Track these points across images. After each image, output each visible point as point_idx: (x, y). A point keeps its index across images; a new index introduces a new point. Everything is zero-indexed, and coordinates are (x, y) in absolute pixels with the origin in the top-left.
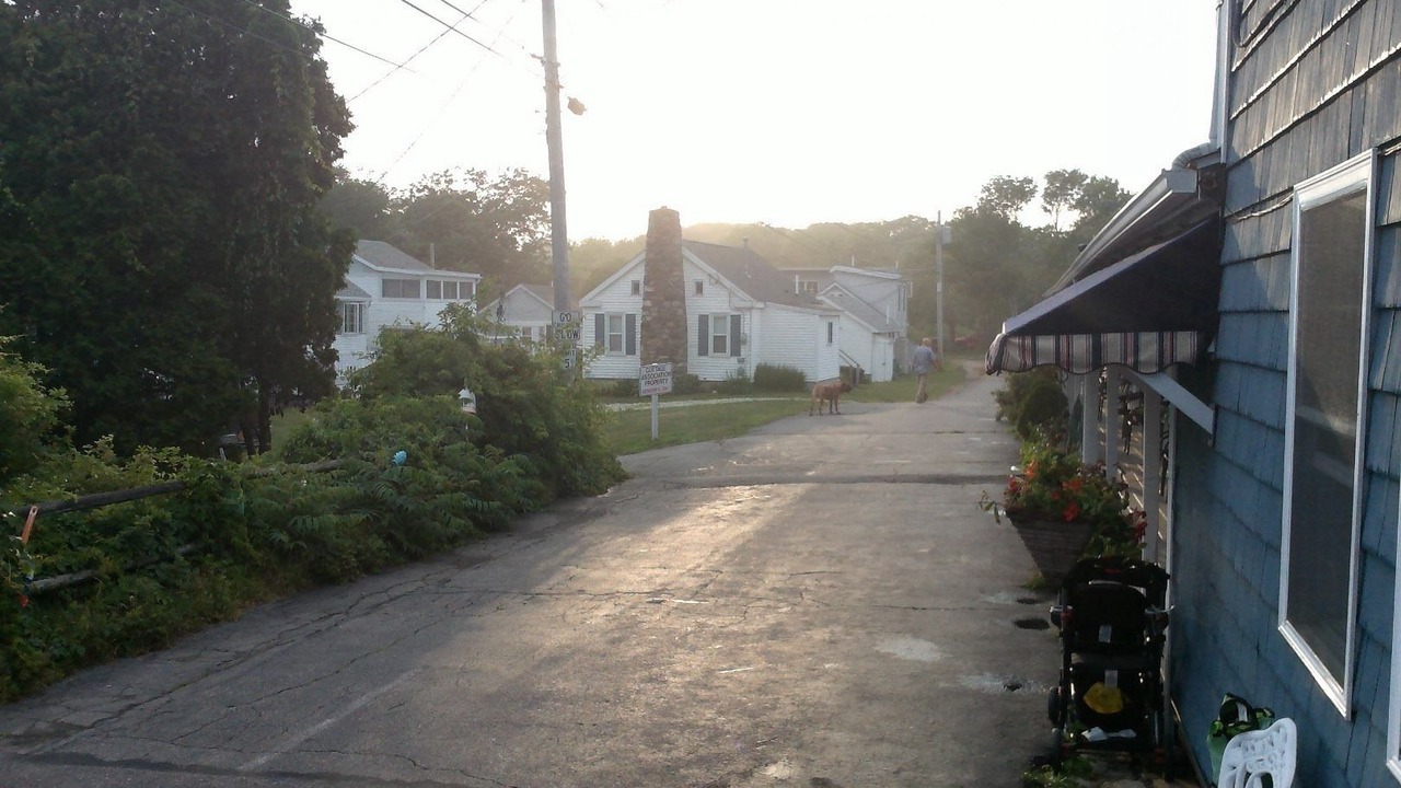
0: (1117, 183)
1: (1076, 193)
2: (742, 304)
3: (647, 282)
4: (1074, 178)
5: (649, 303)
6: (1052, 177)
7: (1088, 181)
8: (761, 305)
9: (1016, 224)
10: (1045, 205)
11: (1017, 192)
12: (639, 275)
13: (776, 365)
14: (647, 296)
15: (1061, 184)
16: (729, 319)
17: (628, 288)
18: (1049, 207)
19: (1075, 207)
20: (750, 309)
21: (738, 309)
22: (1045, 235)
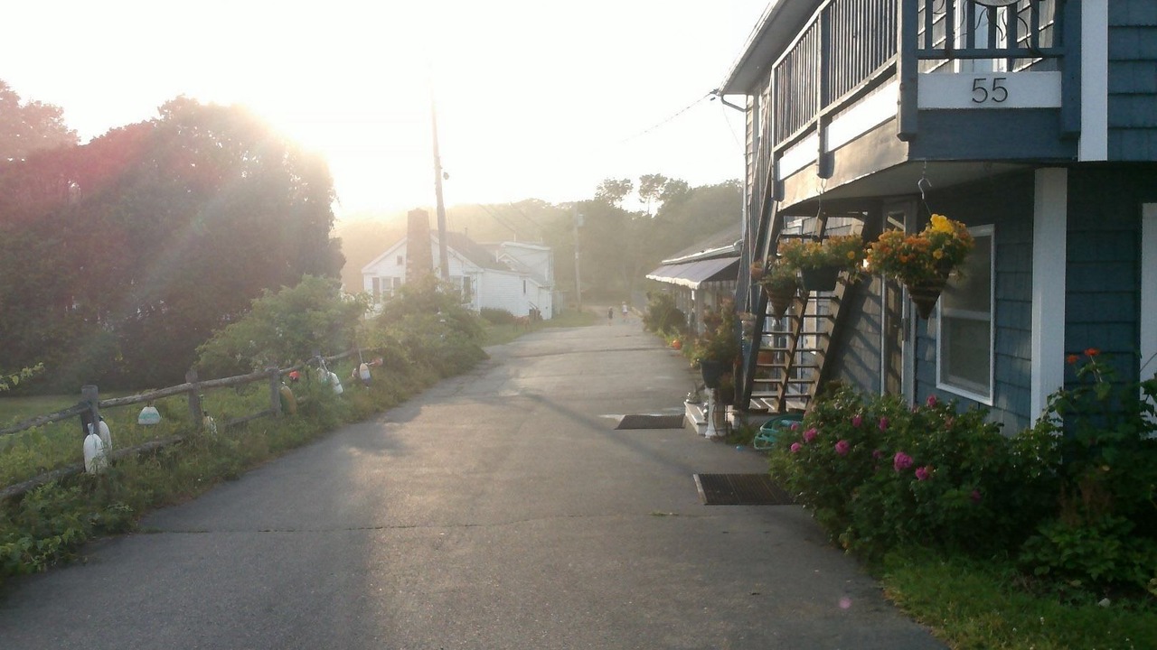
0: (687, 183)
1: (661, 190)
2: (470, 270)
3: (408, 256)
4: (659, 180)
5: (410, 270)
6: (645, 179)
7: (668, 181)
8: (482, 270)
9: (620, 210)
10: (641, 197)
11: (620, 189)
12: (403, 252)
13: (492, 308)
14: (409, 266)
15: (650, 183)
16: (462, 279)
17: (395, 261)
18: (643, 200)
19: (660, 199)
20: (476, 273)
21: (467, 273)
22: (641, 219)
